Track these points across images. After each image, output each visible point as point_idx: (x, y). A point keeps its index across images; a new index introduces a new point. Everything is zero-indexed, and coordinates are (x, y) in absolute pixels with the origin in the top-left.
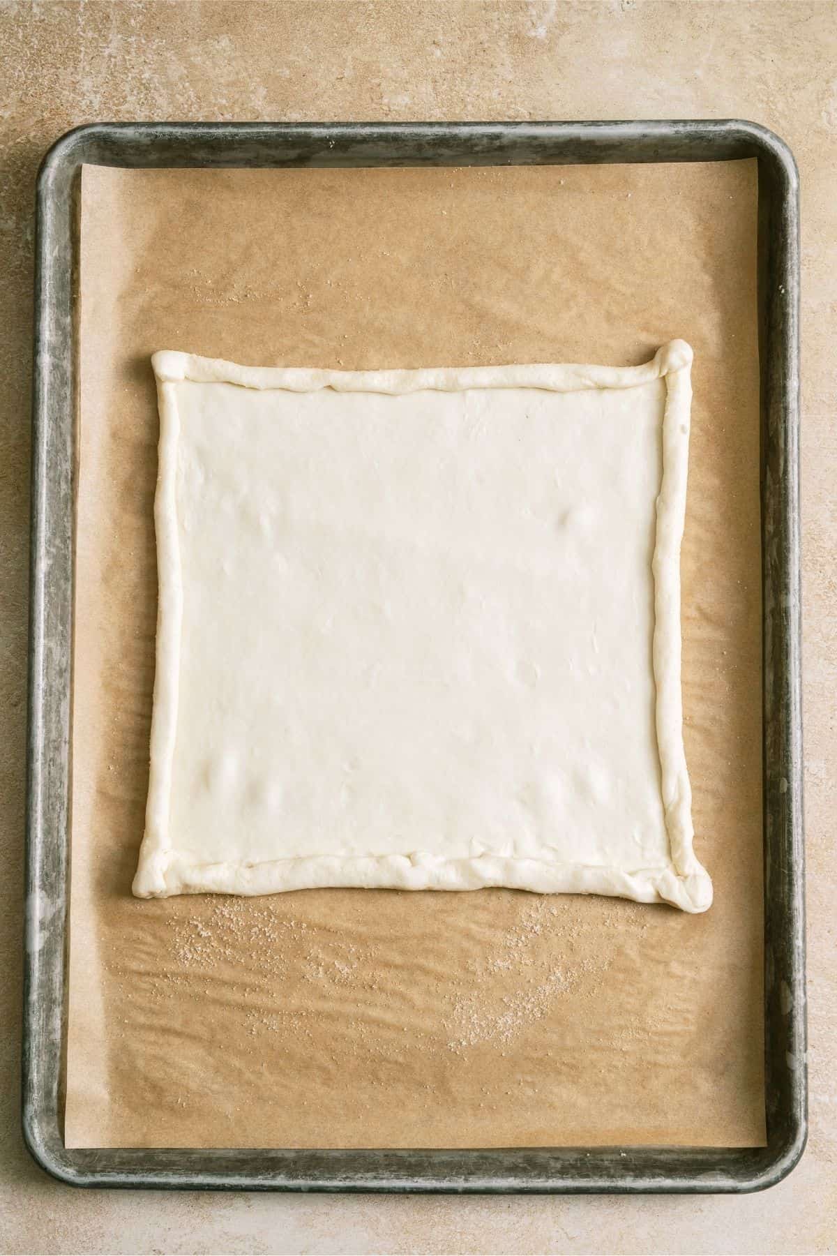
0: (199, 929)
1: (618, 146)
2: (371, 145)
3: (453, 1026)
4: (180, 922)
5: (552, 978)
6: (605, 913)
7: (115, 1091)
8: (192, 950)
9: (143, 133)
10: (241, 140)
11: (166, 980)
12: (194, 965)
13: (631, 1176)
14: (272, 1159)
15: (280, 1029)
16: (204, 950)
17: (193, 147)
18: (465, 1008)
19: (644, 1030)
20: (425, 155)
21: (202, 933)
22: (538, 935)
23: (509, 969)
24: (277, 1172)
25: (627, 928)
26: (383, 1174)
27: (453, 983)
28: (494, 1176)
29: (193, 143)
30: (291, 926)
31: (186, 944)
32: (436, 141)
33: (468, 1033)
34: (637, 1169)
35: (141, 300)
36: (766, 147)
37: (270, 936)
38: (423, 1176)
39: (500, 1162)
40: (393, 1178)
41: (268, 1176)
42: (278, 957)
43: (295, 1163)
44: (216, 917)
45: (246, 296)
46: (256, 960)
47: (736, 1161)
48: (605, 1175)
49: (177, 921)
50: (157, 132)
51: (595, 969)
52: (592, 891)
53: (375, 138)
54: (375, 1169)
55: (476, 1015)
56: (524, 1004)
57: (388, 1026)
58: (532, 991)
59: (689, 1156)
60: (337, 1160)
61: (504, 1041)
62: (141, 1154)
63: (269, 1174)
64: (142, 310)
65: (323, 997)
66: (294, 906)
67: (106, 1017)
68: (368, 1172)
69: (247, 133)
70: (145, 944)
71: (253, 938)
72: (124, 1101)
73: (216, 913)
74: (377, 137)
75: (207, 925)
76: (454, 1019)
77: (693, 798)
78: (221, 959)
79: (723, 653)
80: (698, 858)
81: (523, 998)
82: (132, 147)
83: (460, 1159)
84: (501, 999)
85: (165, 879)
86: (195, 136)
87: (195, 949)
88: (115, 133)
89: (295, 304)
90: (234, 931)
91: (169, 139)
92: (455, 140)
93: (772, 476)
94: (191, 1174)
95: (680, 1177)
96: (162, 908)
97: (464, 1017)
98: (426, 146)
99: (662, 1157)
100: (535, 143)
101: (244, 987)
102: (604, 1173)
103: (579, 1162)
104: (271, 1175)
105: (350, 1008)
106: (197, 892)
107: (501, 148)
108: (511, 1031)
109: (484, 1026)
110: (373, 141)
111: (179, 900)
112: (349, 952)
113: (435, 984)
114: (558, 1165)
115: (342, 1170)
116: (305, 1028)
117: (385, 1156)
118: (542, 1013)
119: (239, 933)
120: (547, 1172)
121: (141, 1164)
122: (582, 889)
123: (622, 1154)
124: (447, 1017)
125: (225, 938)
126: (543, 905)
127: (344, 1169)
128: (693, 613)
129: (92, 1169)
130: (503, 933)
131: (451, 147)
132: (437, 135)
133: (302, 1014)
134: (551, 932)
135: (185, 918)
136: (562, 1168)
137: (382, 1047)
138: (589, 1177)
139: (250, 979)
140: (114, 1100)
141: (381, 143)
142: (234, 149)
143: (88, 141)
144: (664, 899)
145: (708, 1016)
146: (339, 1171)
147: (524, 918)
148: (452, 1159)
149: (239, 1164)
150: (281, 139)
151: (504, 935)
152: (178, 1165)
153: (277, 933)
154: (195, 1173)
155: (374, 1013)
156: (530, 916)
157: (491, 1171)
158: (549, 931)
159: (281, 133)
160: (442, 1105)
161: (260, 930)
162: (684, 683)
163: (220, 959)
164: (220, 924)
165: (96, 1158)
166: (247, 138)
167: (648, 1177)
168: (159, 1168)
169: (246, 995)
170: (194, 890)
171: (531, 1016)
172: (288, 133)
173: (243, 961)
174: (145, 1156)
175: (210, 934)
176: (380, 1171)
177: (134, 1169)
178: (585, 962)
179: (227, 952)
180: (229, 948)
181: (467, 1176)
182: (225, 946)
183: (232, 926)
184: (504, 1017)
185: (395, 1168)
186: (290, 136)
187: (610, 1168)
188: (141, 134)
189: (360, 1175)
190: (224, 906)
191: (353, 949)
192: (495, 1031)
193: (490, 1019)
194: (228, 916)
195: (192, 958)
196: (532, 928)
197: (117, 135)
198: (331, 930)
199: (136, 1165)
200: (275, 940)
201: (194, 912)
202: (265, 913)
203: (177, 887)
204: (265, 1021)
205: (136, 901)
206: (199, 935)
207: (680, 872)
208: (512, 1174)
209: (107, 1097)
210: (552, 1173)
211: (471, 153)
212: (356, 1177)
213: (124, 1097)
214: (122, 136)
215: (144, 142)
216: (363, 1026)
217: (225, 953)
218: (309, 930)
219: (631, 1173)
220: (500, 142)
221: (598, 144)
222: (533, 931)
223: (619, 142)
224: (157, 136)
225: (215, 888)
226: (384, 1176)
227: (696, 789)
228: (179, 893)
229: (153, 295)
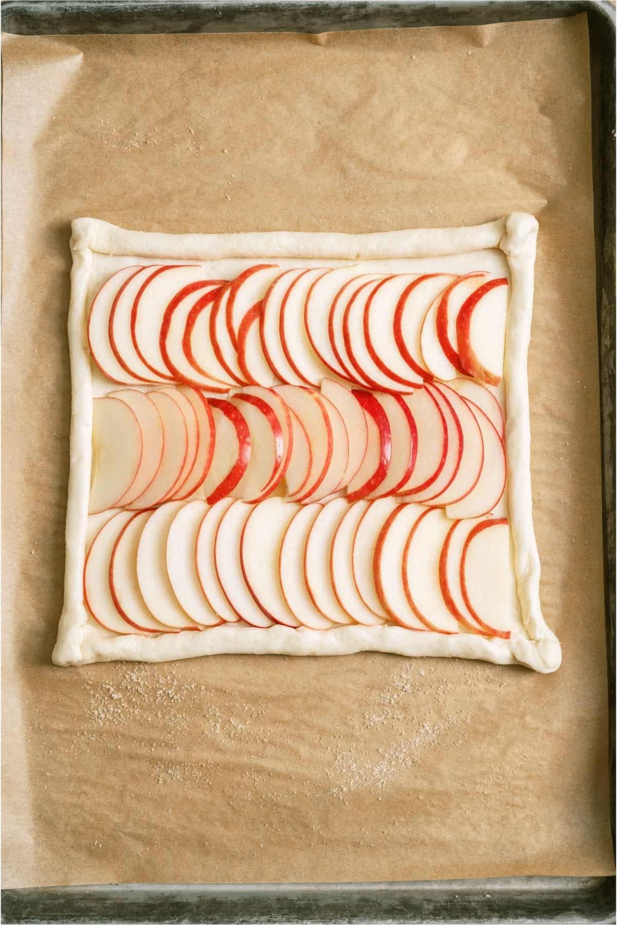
0: (111, 692)
1: (468, 13)
2: (253, 15)
3: (335, 774)
4: (95, 686)
5: (422, 731)
6: (467, 674)
7: (38, 836)
8: (105, 710)
9: (54, 7)
10: (140, 13)
11: (82, 737)
12: (107, 724)
13: (495, 916)
14: (177, 904)
15: (184, 779)
16: (116, 710)
17: (99, 19)
18: (345, 758)
19: (503, 775)
20: (301, 25)
21: (113, 695)
22: (408, 693)
23: (383, 723)
24: (181, 917)
25: (487, 686)
26: (276, 918)
27: (335, 736)
28: (375, 918)
29: (98, 16)
30: (192, 688)
31: (100, 705)
32: (310, 11)
33: (348, 780)
34: (501, 909)
35: (55, 145)
36: (598, 10)
37: (173, 697)
38: (311, 919)
39: (379, 904)
40: (284, 922)
41: (174, 921)
42: (181, 716)
43: (198, 907)
44: (126, 681)
45: (146, 142)
46: (161, 718)
47: (588, 901)
48: (473, 916)
49: (91, 685)
50: (66, 6)
51: (459, 722)
52: (454, 655)
53: (256, 8)
54: (268, 913)
55: (355, 765)
56: (397, 754)
57: (279, 775)
58: (404, 742)
59: (548, 897)
60: (235, 904)
61: (380, 787)
62: (62, 901)
63: (175, 919)
64: (56, 154)
65: (219, 750)
66: (194, 670)
67: (30, 771)
68: (262, 915)
69: (145, 6)
70: (64, 706)
71: (158, 699)
72: (46, 845)
73: (126, 678)
74: (258, 8)
75: (118, 689)
76: (336, 768)
77: (542, 571)
78: (131, 718)
79: (566, 445)
80: (547, 624)
81: (396, 749)
82: (45, 21)
83: (343, 902)
84: (377, 750)
85: (81, 650)
86: (99, 9)
87: (108, 710)
88: (30, 8)
89: (189, 149)
90: (141, 694)
91: (77, 13)
92: (327, 10)
93: (608, 297)
94: (106, 920)
95: (540, 918)
96: (78, 674)
97: (345, 766)
98: (301, 15)
99: (522, 898)
100: (396, 10)
101: (150, 742)
102: (472, 914)
103: (449, 903)
104: (176, 920)
105: (245, 759)
106: (109, 660)
107: (366, 17)
108: (386, 778)
109: (362, 773)
110: (255, 11)
111: (93, 667)
112: (243, 710)
113: (318, 738)
114: (431, 907)
115: (240, 914)
116: (205, 778)
117: (277, 900)
118: (413, 762)
119: (145, 695)
120: (421, 913)
121: (61, 911)
122: (446, 654)
123: (487, 896)
124: (330, 766)
125: (134, 700)
126: (412, 667)
127: (241, 913)
128: (541, 410)
129: (18, 916)
130: (378, 692)
131: (323, 16)
132: (310, 5)
133: (202, 765)
134: (420, 691)
135: (98, 682)
136: (434, 910)
137: (273, 794)
138: (459, 919)
139: (155, 735)
140: (37, 844)
141: (262, 14)
142: (134, 21)
143: (6, 15)
144: (519, 661)
145: (559, 762)
146: (237, 915)
147: (396, 679)
148: (337, 902)
149: (148, 909)
150: (175, 11)
151: (379, 693)
152: (95, 912)
153: (179, 694)
154: (109, 919)
155: (267, 764)
156: (401, 676)
157: (372, 913)
158: (418, 690)
159: (175, 5)
160: (326, 844)
161: (164, 692)
162: (533, 471)
163: (129, 718)
164: (129, 688)
165: (22, 905)
166: (144, 10)
167: (512, 918)
168: (77, 914)
169: (153, 749)
170: (107, 659)
171: (403, 764)
172: (180, 5)
173: (149, 719)
174: (66, 902)
175: (120, 696)
176: (273, 914)
177: (55, 916)
178: (450, 716)
179: (136, 712)
180: (137, 708)
181: (351, 918)
182: (134, 707)
183: (139, 689)
184: (379, 766)
185: (286, 911)
186: (183, 8)
187: (476, 909)
188: (52, 8)
189: (255, 919)
190: (133, 671)
191: (247, 708)
192: (372, 778)
193: (367, 768)
194: (136, 680)
195: (105, 718)
196: (403, 687)
197: (32, 10)
198: (227, 691)
199: (57, 912)
200: (178, 702)
201: (108, 679)
202: (169, 678)
203: (92, 658)
204: (170, 772)
205: (55, 668)
206: (111, 698)
207: (532, 638)
208: (391, 916)
209: (32, 842)
210: (426, 915)
211: (341, 21)
212: (252, 920)
213: (47, 842)
214: (36, 10)
215: (55, 16)
216: (256, 775)
217: (134, 712)
218: (207, 692)
219: (496, 914)
220: (365, 10)
221: (450, 11)
222: (404, 690)
223: (469, 9)
224: (66, 9)
225: (124, 656)
226: (276, 919)
227: (544, 563)
228: (93, 661)
229: (65, 142)
